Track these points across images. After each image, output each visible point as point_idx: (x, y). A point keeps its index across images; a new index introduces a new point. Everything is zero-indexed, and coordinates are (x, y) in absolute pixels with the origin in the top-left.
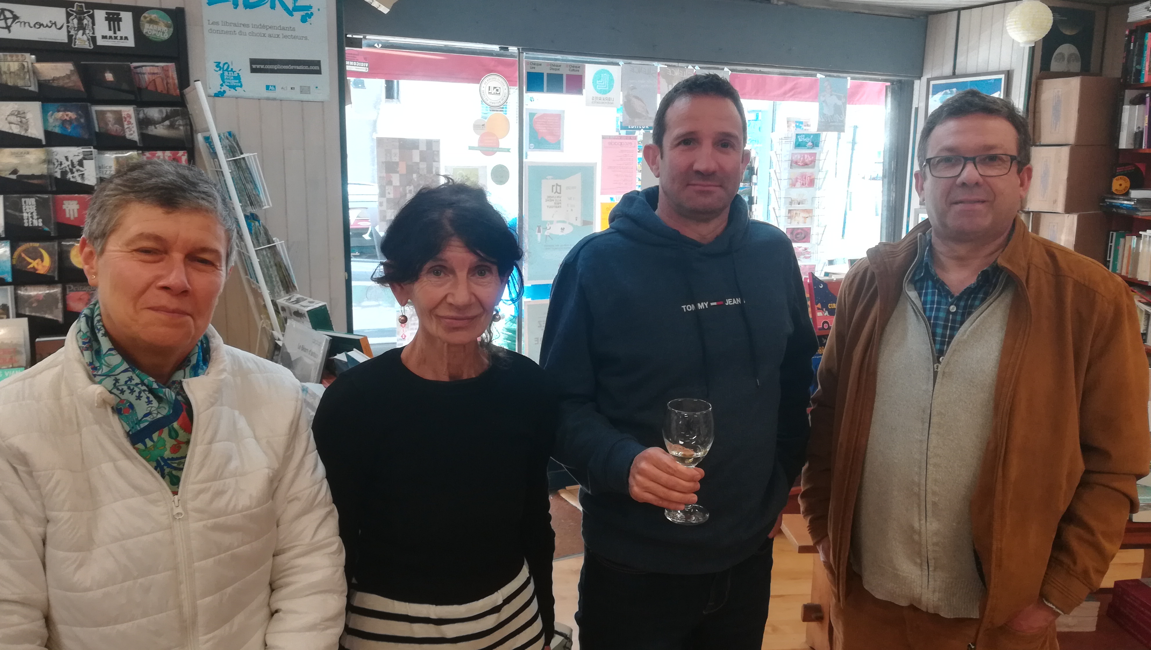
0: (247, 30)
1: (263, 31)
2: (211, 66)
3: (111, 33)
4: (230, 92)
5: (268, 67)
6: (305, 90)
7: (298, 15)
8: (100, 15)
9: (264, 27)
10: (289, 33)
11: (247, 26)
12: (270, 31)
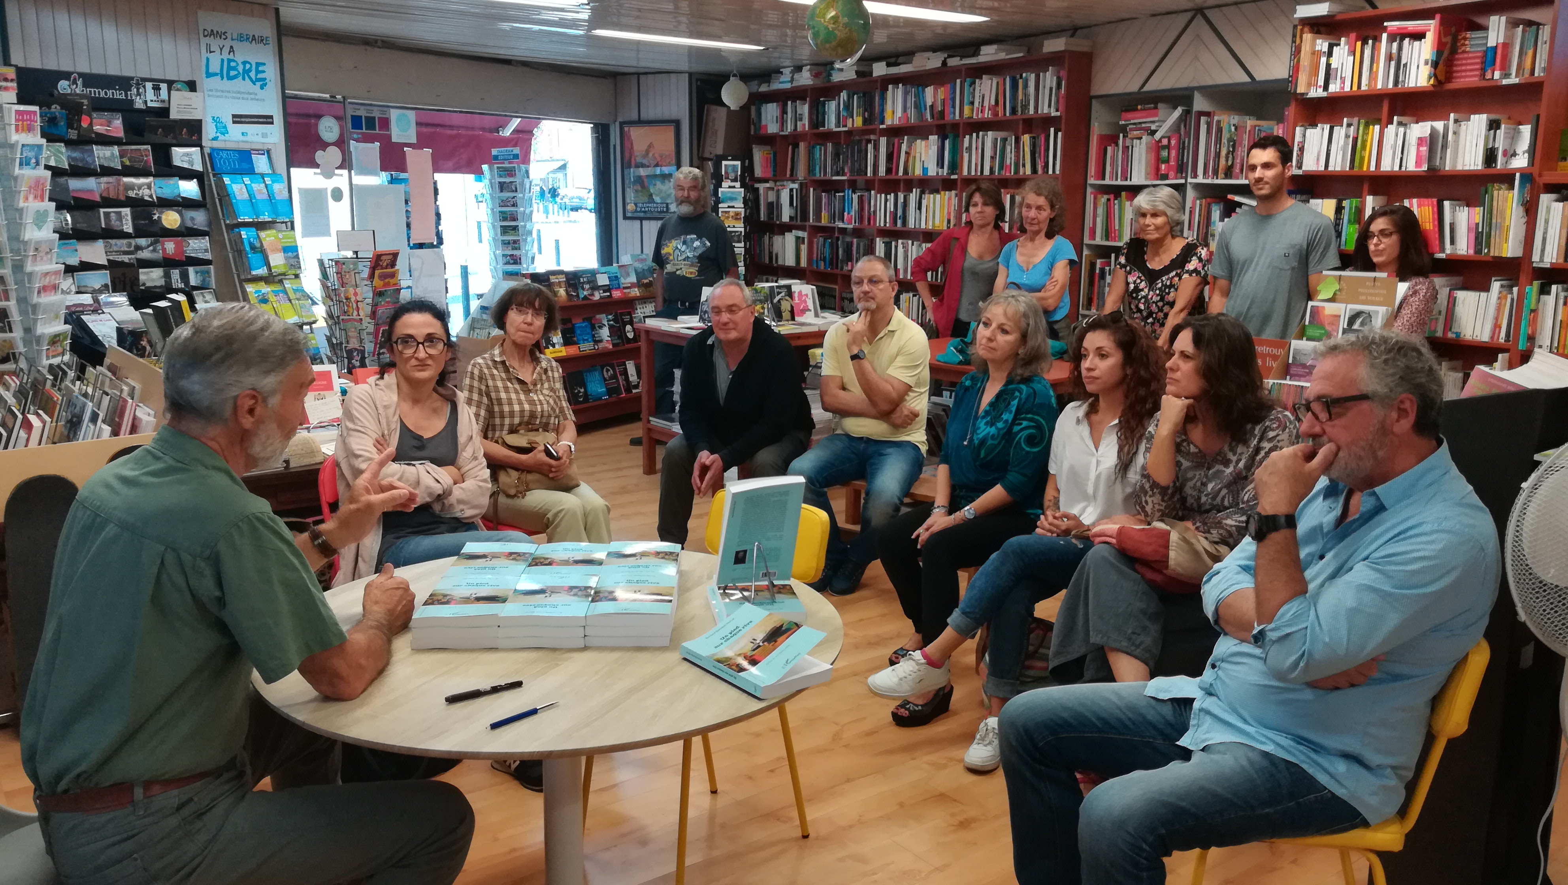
0: (229, 95)
1: (239, 95)
2: (210, 120)
3: (155, 98)
4: (221, 137)
5: (243, 120)
6: (265, 135)
7: (259, 84)
8: (149, 85)
9: (239, 92)
10: (252, 96)
11: (229, 92)
12: (242, 95)
